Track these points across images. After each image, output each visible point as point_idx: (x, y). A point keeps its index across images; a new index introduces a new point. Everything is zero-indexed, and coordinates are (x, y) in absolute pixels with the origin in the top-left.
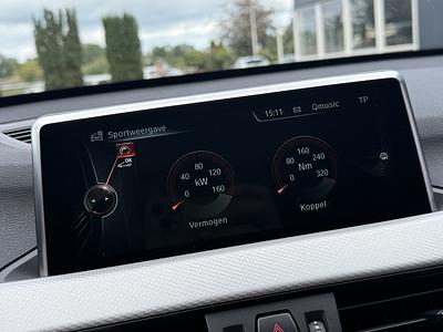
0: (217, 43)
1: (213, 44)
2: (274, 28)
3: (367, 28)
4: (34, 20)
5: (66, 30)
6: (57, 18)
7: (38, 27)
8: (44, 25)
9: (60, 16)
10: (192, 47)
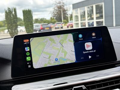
0: (52, 18)
1: (51, 18)
2: (67, 14)
3: (92, 15)
4: (5, 10)
5: (13, 13)
6: (11, 10)
7: (6, 12)
8: (8, 11)
9: (12, 9)
10: (45, 19)
